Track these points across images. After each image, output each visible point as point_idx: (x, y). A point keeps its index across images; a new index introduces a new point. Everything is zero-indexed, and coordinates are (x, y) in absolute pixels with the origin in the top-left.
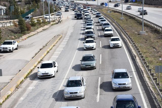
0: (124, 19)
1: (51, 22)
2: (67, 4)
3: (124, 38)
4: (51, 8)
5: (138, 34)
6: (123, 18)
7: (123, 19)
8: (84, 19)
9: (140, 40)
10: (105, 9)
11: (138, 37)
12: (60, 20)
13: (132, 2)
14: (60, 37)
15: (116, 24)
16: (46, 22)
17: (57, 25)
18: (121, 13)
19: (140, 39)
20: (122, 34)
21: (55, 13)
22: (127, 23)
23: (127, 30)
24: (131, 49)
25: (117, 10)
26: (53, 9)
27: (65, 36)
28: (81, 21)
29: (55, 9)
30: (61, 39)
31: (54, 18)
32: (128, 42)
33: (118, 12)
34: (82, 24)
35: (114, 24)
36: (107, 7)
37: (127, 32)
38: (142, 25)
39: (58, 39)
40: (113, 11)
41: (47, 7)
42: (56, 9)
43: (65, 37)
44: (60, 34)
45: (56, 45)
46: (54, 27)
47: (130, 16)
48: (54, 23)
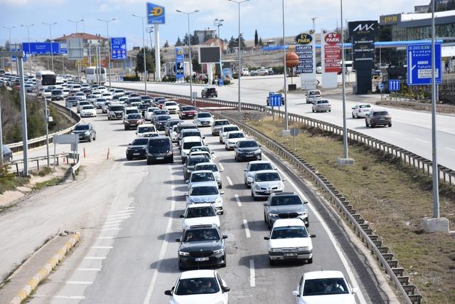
0: (351, 162)
1: (34, 174)
2: (111, 97)
3: (356, 247)
4: (32, 113)
5: (416, 229)
6: (348, 159)
7: (346, 162)
8: (179, 163)
9: (424, 256)
10: (271, 118)
11: (417, 244)
12: (73, 165)
13: (387, 91)
14: (72, 241)
15: (317, 184)
16: (10, 177)
17: (60, 186)
18: (341, 139)
19: (426, 253)
20: (347, 229)
21: (50, 136)
22: (368, 181)
23: (365, 212)
24: (386, 296)
25: (321, 122)
26: (42, 120)
27: (95, 236)
28: (168, 172)
29: (51, 119)
30: (77, 252)
31: (47, 158)
32: (373, 263)
33: (326, 132)
34: (170, 182)
35: (309, 184)
36: (279, 112)
37: (366, 222)
38: (431, 189)
39: (64, 250)
40: (304, 128)
41: (14, 109)
42: (54, 118)
43: (92, 241)
44: (69, 230)
45: (49, 278)
46: (45, 196)
47: (379, 150)
48: (47, 178)
